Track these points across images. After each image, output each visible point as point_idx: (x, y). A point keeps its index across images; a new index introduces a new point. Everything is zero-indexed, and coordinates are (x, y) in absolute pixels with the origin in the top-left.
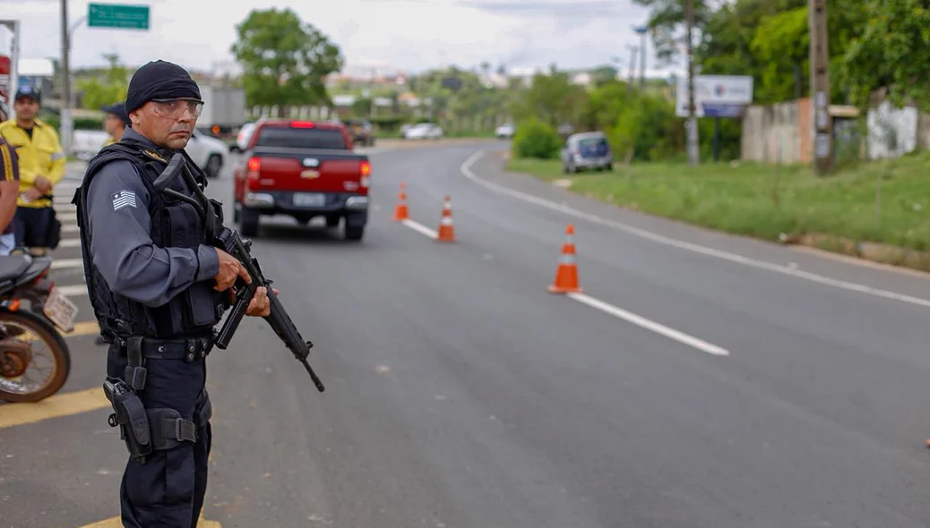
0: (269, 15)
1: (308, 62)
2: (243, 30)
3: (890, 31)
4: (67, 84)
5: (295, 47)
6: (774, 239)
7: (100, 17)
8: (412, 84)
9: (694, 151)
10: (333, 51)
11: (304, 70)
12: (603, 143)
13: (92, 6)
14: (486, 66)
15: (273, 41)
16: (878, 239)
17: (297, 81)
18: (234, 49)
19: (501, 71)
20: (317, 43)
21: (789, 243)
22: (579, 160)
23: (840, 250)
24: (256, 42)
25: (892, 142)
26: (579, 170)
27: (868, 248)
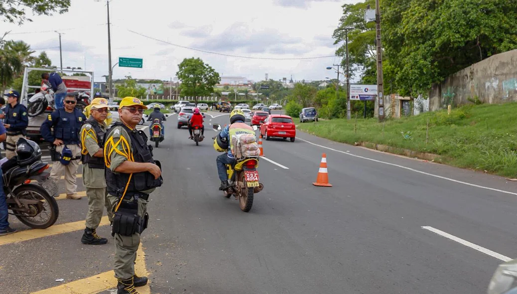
0: (191, 60)
1: (206, 79)
2: (181, 66)
3: (411, 69)
4: (111, 86)
5: (202, 73)
6: (353, 144)
7: (124, 62)
8: (255, 87)
9: (349, 114)
10: (217, 75)
11: (204, 81)
12: (314, 111)
13: (120, 58)
14: (285, 79)
15: (193, 71)
16: (382, 143)
17: (202, 87)
18: (177, 73)
19: (291, 81)
20: (210, 72)
21: (357, 145)
22: (305, 118)
23: (372, 147)
24: (186, 71)
25: (421, 110)
26: (305, 121)
27: (379, 146)
